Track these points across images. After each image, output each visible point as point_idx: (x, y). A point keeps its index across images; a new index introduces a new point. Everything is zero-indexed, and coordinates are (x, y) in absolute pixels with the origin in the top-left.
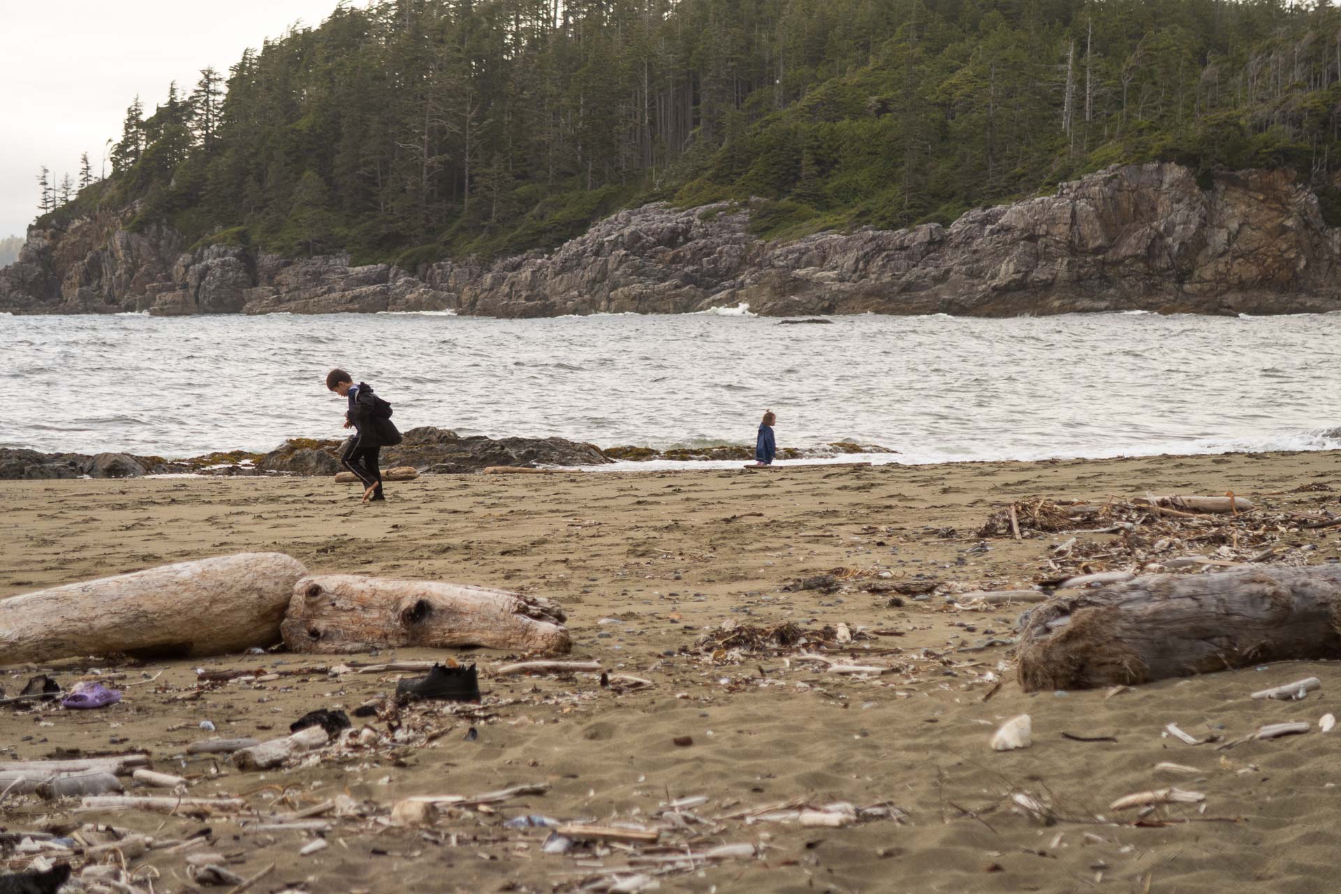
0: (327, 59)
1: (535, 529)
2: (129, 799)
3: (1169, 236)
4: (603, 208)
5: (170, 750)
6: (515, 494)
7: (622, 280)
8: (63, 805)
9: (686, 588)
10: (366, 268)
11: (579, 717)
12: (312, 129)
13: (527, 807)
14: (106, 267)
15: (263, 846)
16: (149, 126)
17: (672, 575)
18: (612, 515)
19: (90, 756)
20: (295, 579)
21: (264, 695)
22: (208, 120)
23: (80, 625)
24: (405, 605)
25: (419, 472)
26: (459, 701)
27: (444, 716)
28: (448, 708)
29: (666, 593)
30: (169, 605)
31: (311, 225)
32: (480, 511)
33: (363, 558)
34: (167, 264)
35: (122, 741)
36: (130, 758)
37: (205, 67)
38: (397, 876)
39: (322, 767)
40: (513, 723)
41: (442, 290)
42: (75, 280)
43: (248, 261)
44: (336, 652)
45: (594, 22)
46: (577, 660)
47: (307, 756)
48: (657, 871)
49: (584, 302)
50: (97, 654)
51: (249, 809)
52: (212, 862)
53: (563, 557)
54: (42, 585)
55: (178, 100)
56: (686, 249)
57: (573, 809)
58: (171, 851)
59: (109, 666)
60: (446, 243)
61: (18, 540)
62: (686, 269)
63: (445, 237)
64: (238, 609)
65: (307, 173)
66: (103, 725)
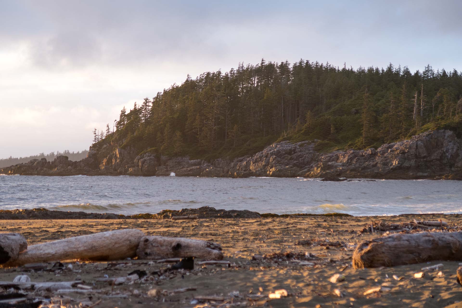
0: (183, 96)
3: (447, 153)
4: (268, 143)
7: (274, 165)
8: (53, 293)
10: (194, 161)
12: (178, 117)
14: (113, 160)
16: (128, 116)
20: (141, 237)
22: (146, 114)
23: (74, 250)
24: (174, 244)
30: (102, 244)
31: (178, 147)
34: (132, 159)
37: (145, 98)
39: (134, 285)
41: (218, 168)
42: (104, 164)
43: (158, 158)
44: (152, 259)
46: (223, 261)
49: (262, 172)
55: (137, 108)
56: (294, 156)
60: (219, 153)
62: (294, 162)
64: (123, 246)
65: (176, 131)
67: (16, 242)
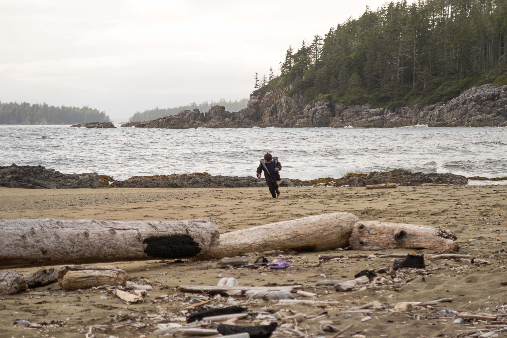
0: (361, 31)
1: (443, 206)
2: (296, 301)
4: (466, 86)
5: (310, 284)
6: (435, 193)
7: (473, 114)
8: (272, 303)
9: (502, 228)
10: (376, 110)
11: (463, 274)
12: (356, 57)
13: (446, 306)
14: (279, 110)
15: (347, 319)
16: (295, 57)
17: (497, 223)
18: (473, 201)
19: (280, 285)
20: (354, 222)
21: (344, 265)
22: (317, 55)
23: (275, 238)
24: (396, 232)
25: (397, 185)
26: (417, 268)
27: (412, 274)
28: (413, 271)
29: (495, 230)
30: (308, 232)
31: (355, 94)
32: (422, 199)
33: (378, 216)
34: (301, 108)
35: (292, 281)
36: (296, 286)
37: (316, 35)
38: (398, 330)
39: (367, 291)
40: (438, 276)
41: (404, 118)
42: (267, 114)
43: (331, 107)
44: (370, 250)
45: (463, 16)
46: (461, 254)
47: (361, 287)
48: (497, 330)
49: (459, 122)
50: (281, 249)
51: (341, 305)
52: (329, 324)
53: (454, 216)
54: (259, 224)
55: (306, 47)
56: (498, 102)
57: (463, 307)
58: (313, 319)
59: (285, 254)
60: (406, 100)
61: (250, 209)
62: (498, 110)
63: (406, 97)
64: (333, 233)
65: (353, 74)
66: (284, 275)
67: (207, 230)
